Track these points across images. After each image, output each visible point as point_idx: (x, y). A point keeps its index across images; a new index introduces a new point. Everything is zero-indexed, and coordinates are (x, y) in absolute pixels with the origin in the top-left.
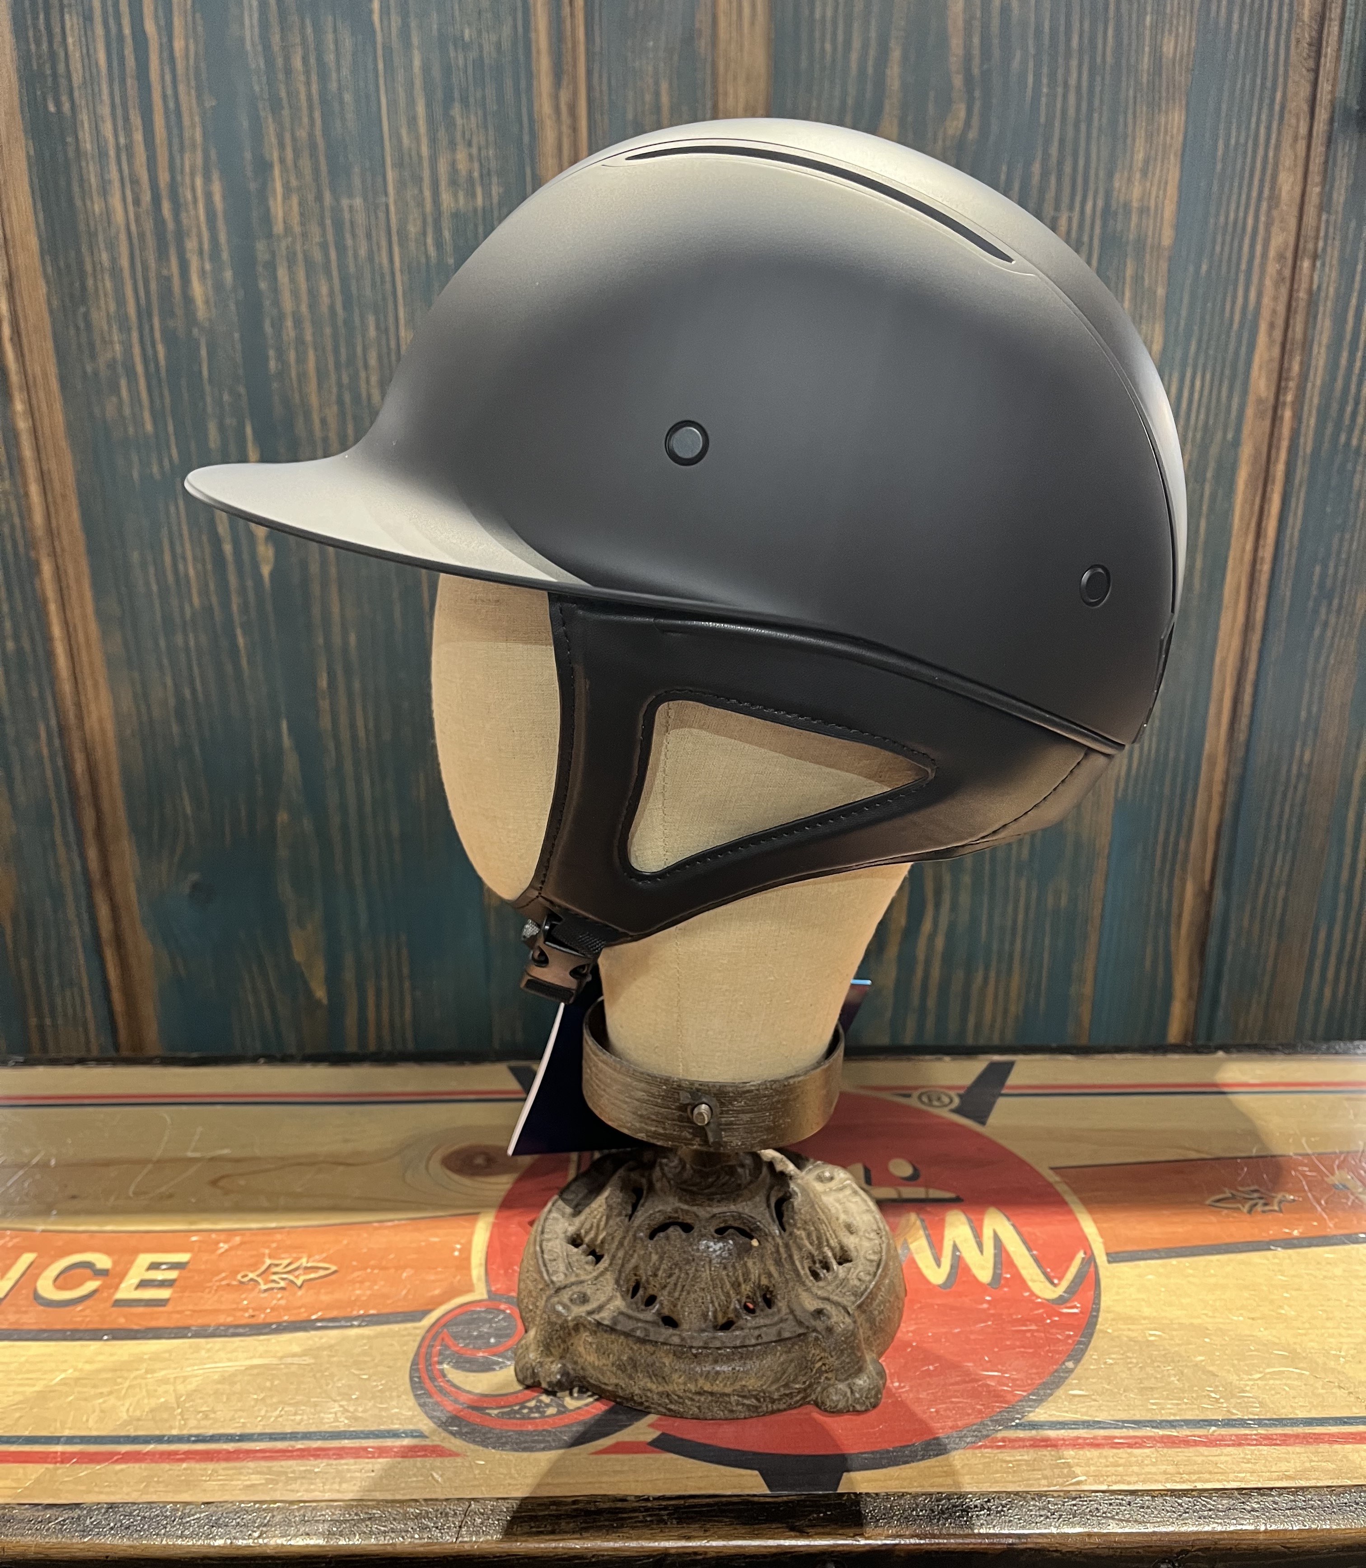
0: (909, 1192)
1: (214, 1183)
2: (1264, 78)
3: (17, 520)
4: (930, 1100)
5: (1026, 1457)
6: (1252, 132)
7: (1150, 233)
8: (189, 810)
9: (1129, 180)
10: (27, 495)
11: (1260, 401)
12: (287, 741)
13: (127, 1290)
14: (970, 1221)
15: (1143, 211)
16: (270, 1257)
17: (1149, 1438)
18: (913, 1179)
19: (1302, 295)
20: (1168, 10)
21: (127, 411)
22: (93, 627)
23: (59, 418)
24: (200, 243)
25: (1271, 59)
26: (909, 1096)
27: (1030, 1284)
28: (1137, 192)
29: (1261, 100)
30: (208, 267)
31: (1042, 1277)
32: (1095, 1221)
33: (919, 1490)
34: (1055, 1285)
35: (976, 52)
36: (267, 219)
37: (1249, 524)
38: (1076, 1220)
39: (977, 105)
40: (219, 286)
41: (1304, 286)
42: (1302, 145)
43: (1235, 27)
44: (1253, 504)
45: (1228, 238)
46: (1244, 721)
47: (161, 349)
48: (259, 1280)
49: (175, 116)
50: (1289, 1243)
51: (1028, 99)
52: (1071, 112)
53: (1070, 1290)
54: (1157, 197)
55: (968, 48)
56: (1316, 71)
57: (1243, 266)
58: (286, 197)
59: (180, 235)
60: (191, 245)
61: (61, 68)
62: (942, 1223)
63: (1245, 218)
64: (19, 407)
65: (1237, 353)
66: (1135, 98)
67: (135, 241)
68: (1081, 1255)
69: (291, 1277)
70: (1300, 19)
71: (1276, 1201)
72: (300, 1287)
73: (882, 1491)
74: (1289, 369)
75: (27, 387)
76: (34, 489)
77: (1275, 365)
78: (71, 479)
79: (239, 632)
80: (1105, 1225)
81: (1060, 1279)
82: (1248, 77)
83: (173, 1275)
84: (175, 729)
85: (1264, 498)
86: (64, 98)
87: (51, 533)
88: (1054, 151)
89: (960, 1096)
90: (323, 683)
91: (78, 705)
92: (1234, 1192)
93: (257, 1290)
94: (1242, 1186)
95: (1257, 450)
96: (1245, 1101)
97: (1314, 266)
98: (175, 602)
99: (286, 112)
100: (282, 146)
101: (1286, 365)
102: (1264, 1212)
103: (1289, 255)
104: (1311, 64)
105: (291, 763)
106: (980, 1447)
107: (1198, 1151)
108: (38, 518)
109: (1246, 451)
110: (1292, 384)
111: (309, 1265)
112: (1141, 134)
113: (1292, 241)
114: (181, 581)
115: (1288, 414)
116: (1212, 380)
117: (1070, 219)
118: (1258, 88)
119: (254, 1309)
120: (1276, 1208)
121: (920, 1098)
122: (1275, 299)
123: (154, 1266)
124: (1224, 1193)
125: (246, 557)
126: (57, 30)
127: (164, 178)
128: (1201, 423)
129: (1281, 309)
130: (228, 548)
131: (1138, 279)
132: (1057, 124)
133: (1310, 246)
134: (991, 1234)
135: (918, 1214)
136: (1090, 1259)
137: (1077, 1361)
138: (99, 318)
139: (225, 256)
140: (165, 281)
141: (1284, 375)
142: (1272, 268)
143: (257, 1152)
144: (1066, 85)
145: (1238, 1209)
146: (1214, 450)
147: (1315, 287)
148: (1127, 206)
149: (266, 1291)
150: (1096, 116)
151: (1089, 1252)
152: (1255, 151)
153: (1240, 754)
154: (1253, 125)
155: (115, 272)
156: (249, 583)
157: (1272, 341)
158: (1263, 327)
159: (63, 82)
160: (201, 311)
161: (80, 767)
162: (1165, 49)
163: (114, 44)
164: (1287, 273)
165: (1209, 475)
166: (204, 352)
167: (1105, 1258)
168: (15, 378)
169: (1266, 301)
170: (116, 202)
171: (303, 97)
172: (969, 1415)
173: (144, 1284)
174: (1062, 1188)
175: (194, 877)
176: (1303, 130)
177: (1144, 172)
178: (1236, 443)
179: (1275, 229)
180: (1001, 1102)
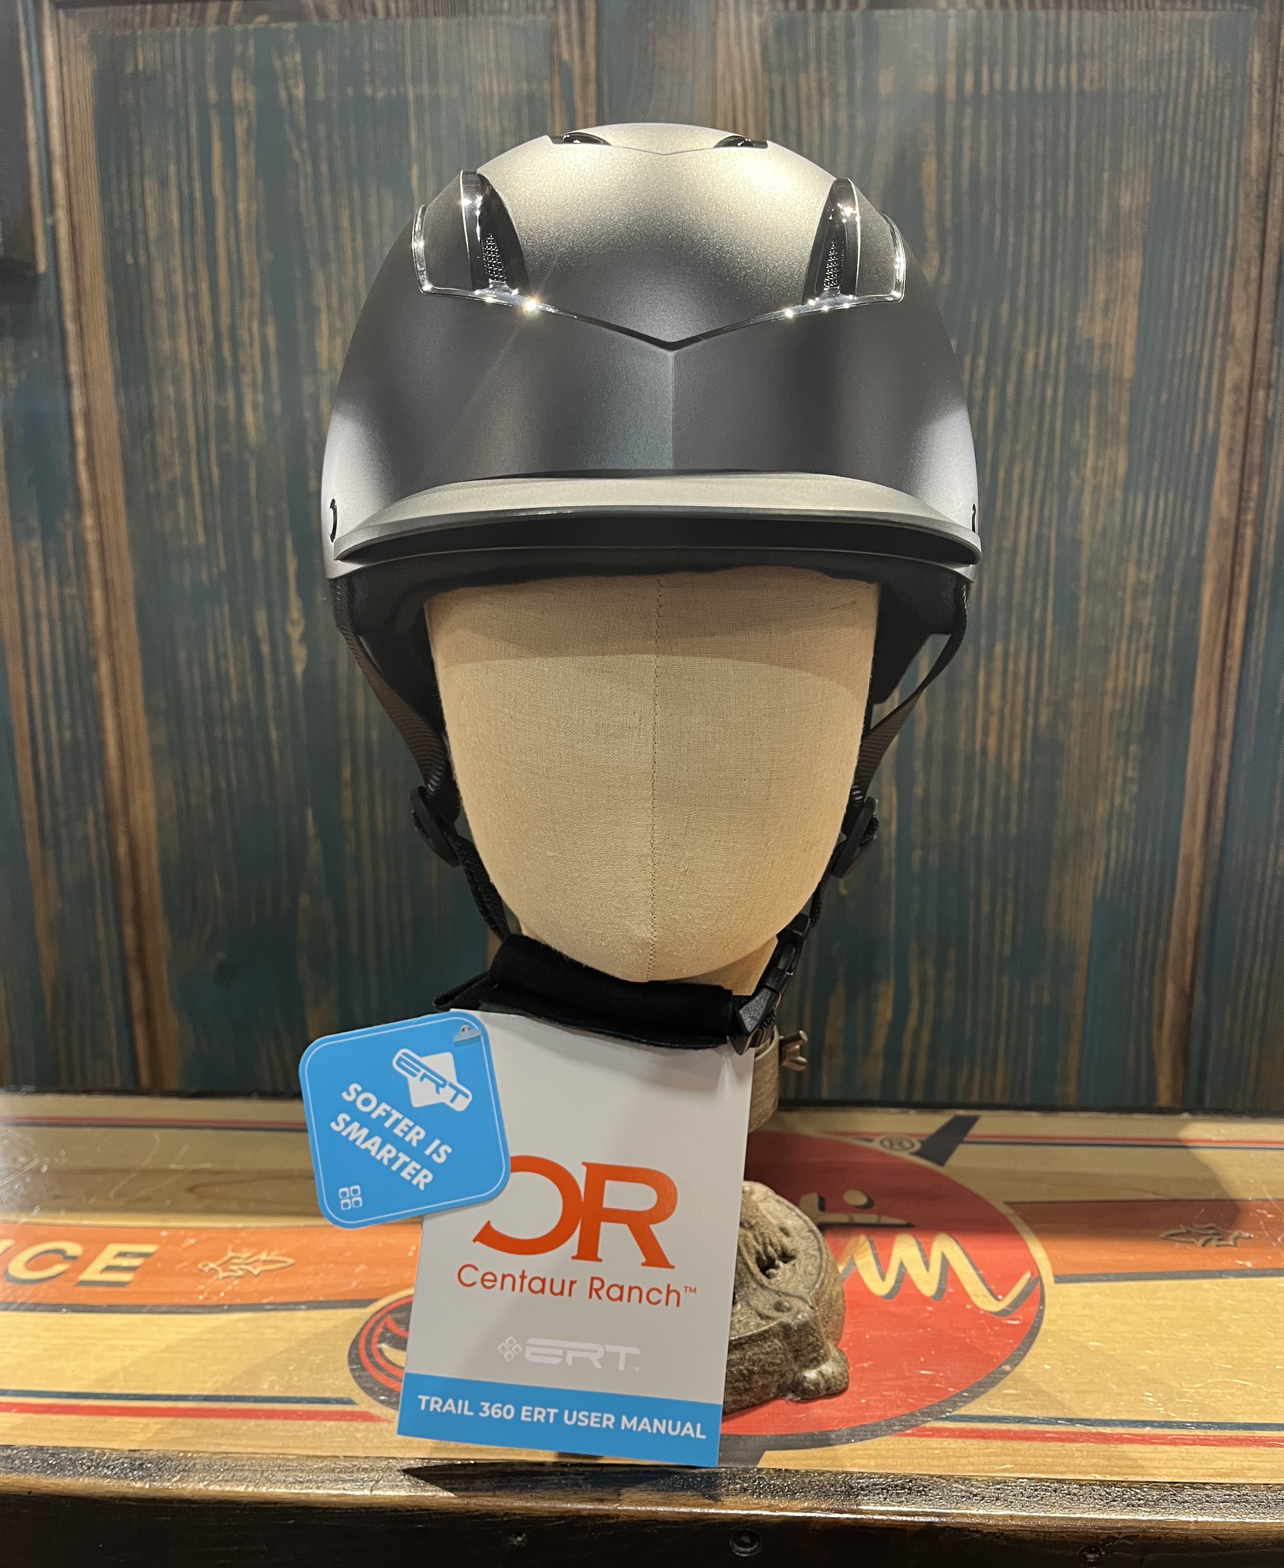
0: (859, 1218)
1: (191, 1190)
2: (1215, 226)
3: (80, 623)
4: (892, 1144)
5: (954, 1446)
6: (1205, 274)
7: (1111, 367)
8: (219, 892)
9: (1092, 319)
10: (90, 599)
11: (1222, 520)
12: (311, 828)
13: (91, 1273)
14: (919, 1243)
15: (1105, 347)
16: (233, 1251)
17: (1082, 1434)
18: (867, 1207)
19: (1258, 422)
20: (1124, 168)
21: (182, 525)
22: (142, 721)
23: (124, 532)
24: (254, 378)
25: (1221, 209)
26: (870, 1140)
27: (974, 1298)
28: (1098, 330)
29: (1213, 245)
30: (260, 398)
31: (987, 1293)
32: (1045, 1248)
33: (840, 1469)
34: (999, 1300)
35: (948, 208)
36: (313, 356)
37: (1216, 636)
38: (1026, 1247)
39: (950, 254)
40: (268, 414)
41: (1260, 413)
42: (1253, 288)
43: (1187, 181)
44: (1219, 616)
45: (1186, 371)
46: (1218, 825)
47: (215, 471)
48: (219, 1269)
49: (236, 271)
50: (1242, 1273)
51: (997, 245)
52: (1036, 259)
53: (1015, 1305)
54: (1118, 333)
55: (940, 203)
56: (1265, 220)
57: (1201, 395)
58: (331, 338)
59: (238, 370)
60: (246, 379)
61: (140, 225)
62: (890, 1246)
63: (1201, 352)
64: (89, 521)
65: (1198, 473)
66: (1095, 248)
67: (199, 378)
68: (1028, 1275)
69: (250, 1268)
70: (1247, 174)
71: (1231, 1237)
72: (257, 1276)
73: (802, 1468)
74: (1249, 492)
75: (97, 506)
76: (97, 594)
77: (1236, 486)
78: (130, 587)
79: (272, 726)
80: (1055, 1252)
81: (1004, 1295)
82: (1201, 225)
83: (137, 1262)
84: (210, 816)
85: (1230, 611)
86: (142, 252)
87: (110, 633)
88: (1021, 293)
89: (922, 1142)
90: (347, 773)
91: (125, 792)
92: (1190, 1229)
93: (215, 1277)
94: (1198, 1223)
95: (1222, 567)
96: (1206, 1155)
97: (1267, 396)
98: (215, 697)
99: (333, 266)
100: (329, 294)
101: (1245, 487)
102: (1218, 1246)
103: (1245, 386)
104: (1259, 214)
105: (314, 849)
106: (908, 1435)
107: (1154, 1193)
108: (99, 620)
109: (1210, 568)
110: (1252, 504)
111: (269, 1258)
112: (1101, 276)
113: (1247, 376)
114: (223, 679)
115: (1249, 532)
116: (1175, 498)
117: (1037, 355)
118: (1210, 235)
119: (209, 1293)
120: (1231, 1243)
121: (882, 1142)
122: (1234, 426)
123: (122, 1255)
124: (1179, 1228)
125: (281, 657)
126: (137, 193)
127: (225, 322)
128: (1165, 541)
129: (1240, 436)
130: (265, 649)
131: (1102, 409)
132: (1023, 270)
133: (1264, 378)
134: (940, 1255)
135: (868, 1236)
136: (1037, 1279)
137: (1015, 1365)
138: (163, 444)
139: (275, 389)
140: (222, 411)
141: (1244, 495)
142: (1228, 399)
143: (237, 1167)
144: (1031, 235)
145: (1193, 1242)
146: (1179, 564)
147: (1270, 414)
148: (1090, 342)
149: (224, 1278)
150: (1059, 262)
151: (1036, 1274)
152: (1209, 293)
153: (1215, 856)
154: (1206, 269)
155: (180, 406)
156: (283, 680)
157: (1231, 466)
158: (1222, 452)
159: (141, 237)
160: (252, 436)
161: (122, 850)
162: (1122, 202)
163: (187, 205)
164: (1244, 403)
165: (1176, 587)
166: (253, 474)
167: (1052, 1279)
168: (87, 496)
169: (1225, 430)
170: (182, 341)
171: (349, 253)
172: (898, 1407)
173: (109, 1269)
174: (1015, 1220)
175: (221, 955)
176: (1254, 273)
177: (1106, 311)
178: (1201, 558)
179: (1230, 364)
180: (962, 1149)
